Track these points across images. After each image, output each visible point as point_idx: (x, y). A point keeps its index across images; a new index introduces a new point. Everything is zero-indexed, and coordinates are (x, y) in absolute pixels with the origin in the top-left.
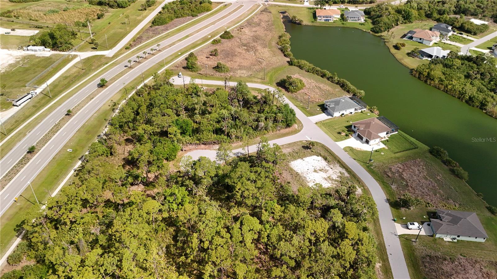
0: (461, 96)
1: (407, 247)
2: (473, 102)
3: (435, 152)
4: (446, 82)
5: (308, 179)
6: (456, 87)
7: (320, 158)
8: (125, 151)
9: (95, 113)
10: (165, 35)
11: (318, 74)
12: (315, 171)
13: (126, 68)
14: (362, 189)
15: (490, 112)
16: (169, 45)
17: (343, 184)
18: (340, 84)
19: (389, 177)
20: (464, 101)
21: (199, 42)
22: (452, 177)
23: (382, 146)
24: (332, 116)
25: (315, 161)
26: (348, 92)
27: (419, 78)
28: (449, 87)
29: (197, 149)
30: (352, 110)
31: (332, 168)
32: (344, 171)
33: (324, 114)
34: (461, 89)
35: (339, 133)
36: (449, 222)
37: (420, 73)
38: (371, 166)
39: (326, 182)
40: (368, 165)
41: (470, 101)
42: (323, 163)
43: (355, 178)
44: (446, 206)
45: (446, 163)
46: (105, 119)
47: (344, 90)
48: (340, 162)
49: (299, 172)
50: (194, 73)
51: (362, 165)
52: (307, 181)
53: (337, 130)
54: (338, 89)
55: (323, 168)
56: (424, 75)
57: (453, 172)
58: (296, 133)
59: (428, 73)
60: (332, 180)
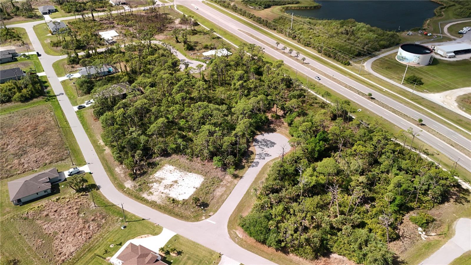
5: (178, 171)
7: (180, 198)
12: (176, 182)
14: (125, 188)
25: (183, 192)
31: (162, 193)
35: (179, 254)
38: (122, 221)
40: (127, 221)
42: (173, 194)
43: (135, 196)
55: (170, 189)
60: (156, 182)
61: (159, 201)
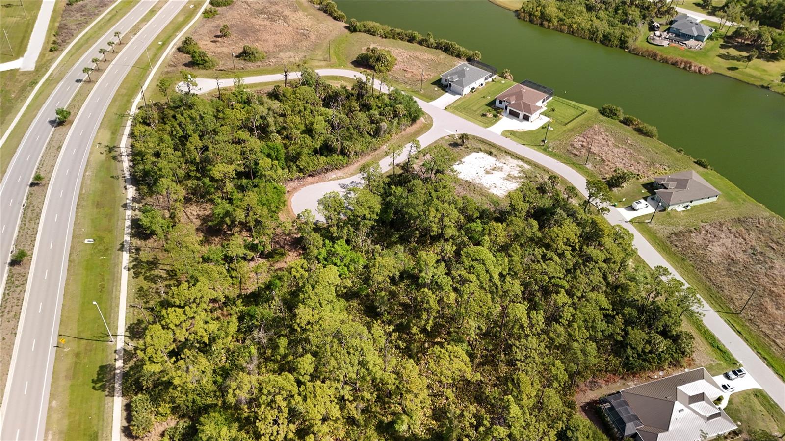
0: (592, 35)
1: (645, 231)
2: (610, 41)
3: (609, 111)
4: (568, 21)
5: (485, 185)
6: (583, 24)
7: (481, 154)
8: (191, 217)
9: (86, 171)
10: (109, 16)
11: (402, 39)
12: (487, 172)
13: (80, 84)
15: (634, 50)
16: (130, 32)
17: (532, 179)
18: (441, 48)
19: (577, 155)
20: (598, 42)
21: (181, 19)
22: (642, 137)
23: (545, 120)
24: (460, 94)
25: (479, 160)
26: (458, 56)
27: (531, 21)
28: (575, 26)
29: (304, 185)
30: (482, 81)
31: (505, 163)
32: (521, 163)
33: (447, 93)
34: (590, 27)
35: (484, 115)
36: (675, 188)
37: (530, 15)
38: (548, 147)
39: (509, 182)
40: (543, 147)
41: (606, 40)
42: (490, 161)
43: (539, 168)
44: (656, 172)
45: (626, 122)
46: (112, 177)
47: (452, 55)
48: (509, 153)
49: (468, 179)
50: (209, 71)
51: (537, 150)
52: (485, 188)
53: (479, 112)
54: (443, 56)
55: (495, 166)
56: (536, 17)
57: (639, 131)
58: (429, 129)
59: (542, 13)
60: (515, 177)
61: (509, 158)
